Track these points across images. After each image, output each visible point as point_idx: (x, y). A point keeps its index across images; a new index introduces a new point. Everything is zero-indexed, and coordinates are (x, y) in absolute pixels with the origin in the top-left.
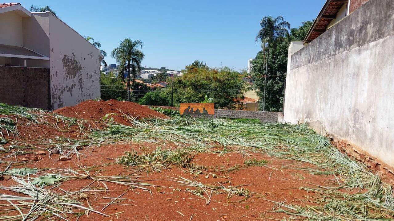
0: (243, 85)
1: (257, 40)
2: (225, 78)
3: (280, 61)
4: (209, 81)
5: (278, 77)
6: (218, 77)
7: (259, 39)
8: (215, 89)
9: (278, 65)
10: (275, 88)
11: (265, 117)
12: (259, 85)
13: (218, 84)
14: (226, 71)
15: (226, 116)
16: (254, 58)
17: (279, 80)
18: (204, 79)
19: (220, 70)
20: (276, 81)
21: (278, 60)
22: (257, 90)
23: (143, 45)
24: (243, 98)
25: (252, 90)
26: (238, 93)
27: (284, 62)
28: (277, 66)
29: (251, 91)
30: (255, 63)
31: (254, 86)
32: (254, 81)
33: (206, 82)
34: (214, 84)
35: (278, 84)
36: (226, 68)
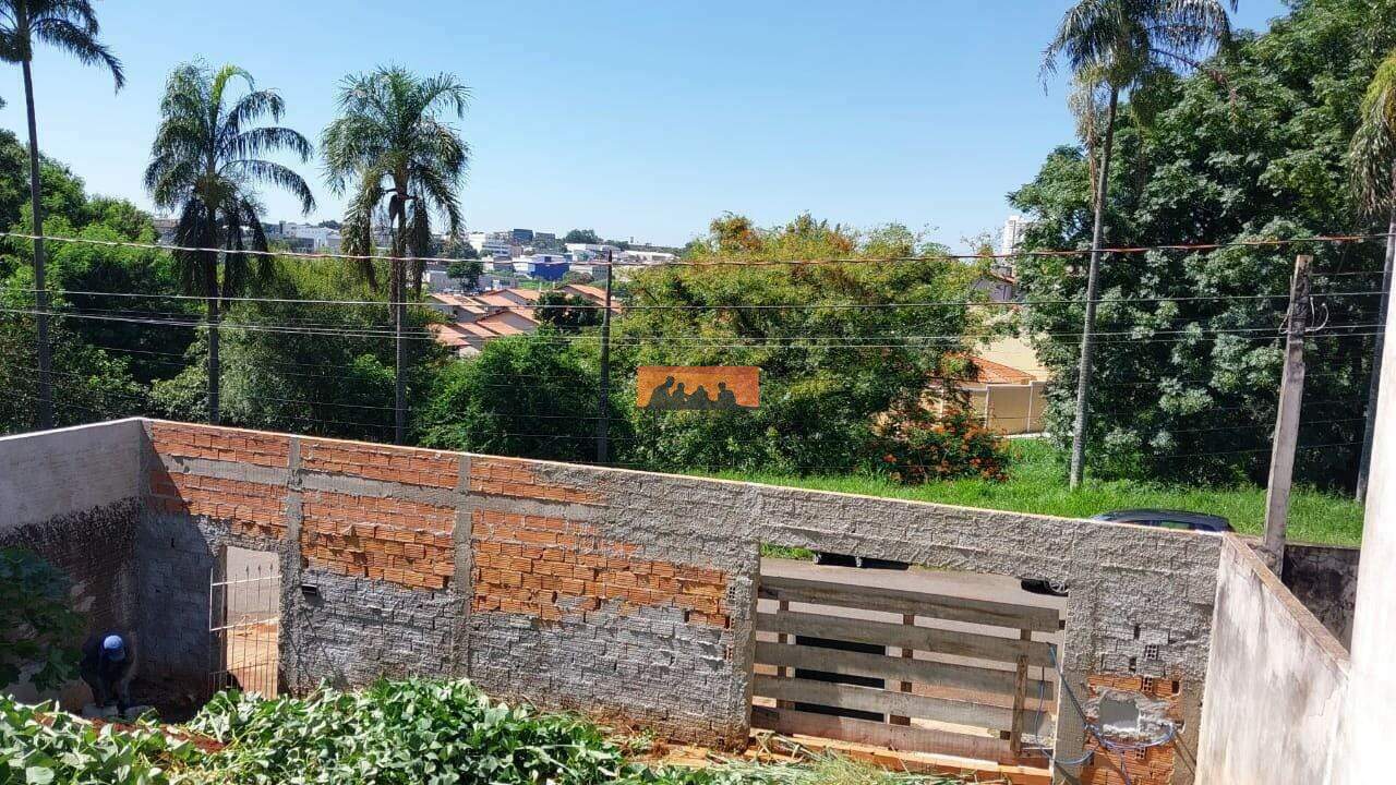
0: (975, 310)
1: (1050, 64)
2: (884, 277)
3: (1166, 191)
4: (806, 290)
5: (1153, 271)
6: (848, 269)
7: (1063, 59)
8: (832, 326)
9: (1153, 212)
10: (1137, 329)
11: (1111, 570)
12: (1048, 313)
13: (845, 304)
14: (892, 243)
15: (804, 541)
16: (1031, 180)
17: (1159, 289)
18: (784, 281)
19: (864, 240)
20: (1143, 292)
21: (1154, 186)
22: (1042, 336)
23: (467, 101)
24: (973, 371)
25: (1017, 335)
26: (944, 347)
27: (1185, 196)
28: (1148, 218)
29: (1009, 340)
30: (1035, 201)
31: (1026, 313)
32: (1029, 290)
33: (790, 292)
34: (825, 306)
35: (1151, 307)
36: (898, 230)
